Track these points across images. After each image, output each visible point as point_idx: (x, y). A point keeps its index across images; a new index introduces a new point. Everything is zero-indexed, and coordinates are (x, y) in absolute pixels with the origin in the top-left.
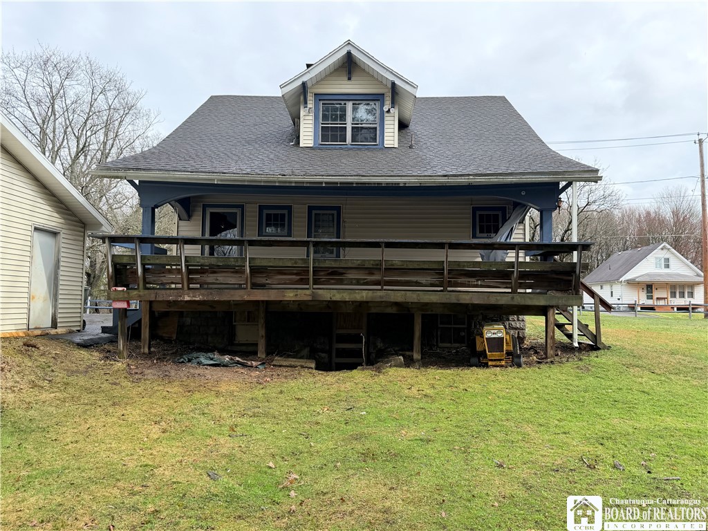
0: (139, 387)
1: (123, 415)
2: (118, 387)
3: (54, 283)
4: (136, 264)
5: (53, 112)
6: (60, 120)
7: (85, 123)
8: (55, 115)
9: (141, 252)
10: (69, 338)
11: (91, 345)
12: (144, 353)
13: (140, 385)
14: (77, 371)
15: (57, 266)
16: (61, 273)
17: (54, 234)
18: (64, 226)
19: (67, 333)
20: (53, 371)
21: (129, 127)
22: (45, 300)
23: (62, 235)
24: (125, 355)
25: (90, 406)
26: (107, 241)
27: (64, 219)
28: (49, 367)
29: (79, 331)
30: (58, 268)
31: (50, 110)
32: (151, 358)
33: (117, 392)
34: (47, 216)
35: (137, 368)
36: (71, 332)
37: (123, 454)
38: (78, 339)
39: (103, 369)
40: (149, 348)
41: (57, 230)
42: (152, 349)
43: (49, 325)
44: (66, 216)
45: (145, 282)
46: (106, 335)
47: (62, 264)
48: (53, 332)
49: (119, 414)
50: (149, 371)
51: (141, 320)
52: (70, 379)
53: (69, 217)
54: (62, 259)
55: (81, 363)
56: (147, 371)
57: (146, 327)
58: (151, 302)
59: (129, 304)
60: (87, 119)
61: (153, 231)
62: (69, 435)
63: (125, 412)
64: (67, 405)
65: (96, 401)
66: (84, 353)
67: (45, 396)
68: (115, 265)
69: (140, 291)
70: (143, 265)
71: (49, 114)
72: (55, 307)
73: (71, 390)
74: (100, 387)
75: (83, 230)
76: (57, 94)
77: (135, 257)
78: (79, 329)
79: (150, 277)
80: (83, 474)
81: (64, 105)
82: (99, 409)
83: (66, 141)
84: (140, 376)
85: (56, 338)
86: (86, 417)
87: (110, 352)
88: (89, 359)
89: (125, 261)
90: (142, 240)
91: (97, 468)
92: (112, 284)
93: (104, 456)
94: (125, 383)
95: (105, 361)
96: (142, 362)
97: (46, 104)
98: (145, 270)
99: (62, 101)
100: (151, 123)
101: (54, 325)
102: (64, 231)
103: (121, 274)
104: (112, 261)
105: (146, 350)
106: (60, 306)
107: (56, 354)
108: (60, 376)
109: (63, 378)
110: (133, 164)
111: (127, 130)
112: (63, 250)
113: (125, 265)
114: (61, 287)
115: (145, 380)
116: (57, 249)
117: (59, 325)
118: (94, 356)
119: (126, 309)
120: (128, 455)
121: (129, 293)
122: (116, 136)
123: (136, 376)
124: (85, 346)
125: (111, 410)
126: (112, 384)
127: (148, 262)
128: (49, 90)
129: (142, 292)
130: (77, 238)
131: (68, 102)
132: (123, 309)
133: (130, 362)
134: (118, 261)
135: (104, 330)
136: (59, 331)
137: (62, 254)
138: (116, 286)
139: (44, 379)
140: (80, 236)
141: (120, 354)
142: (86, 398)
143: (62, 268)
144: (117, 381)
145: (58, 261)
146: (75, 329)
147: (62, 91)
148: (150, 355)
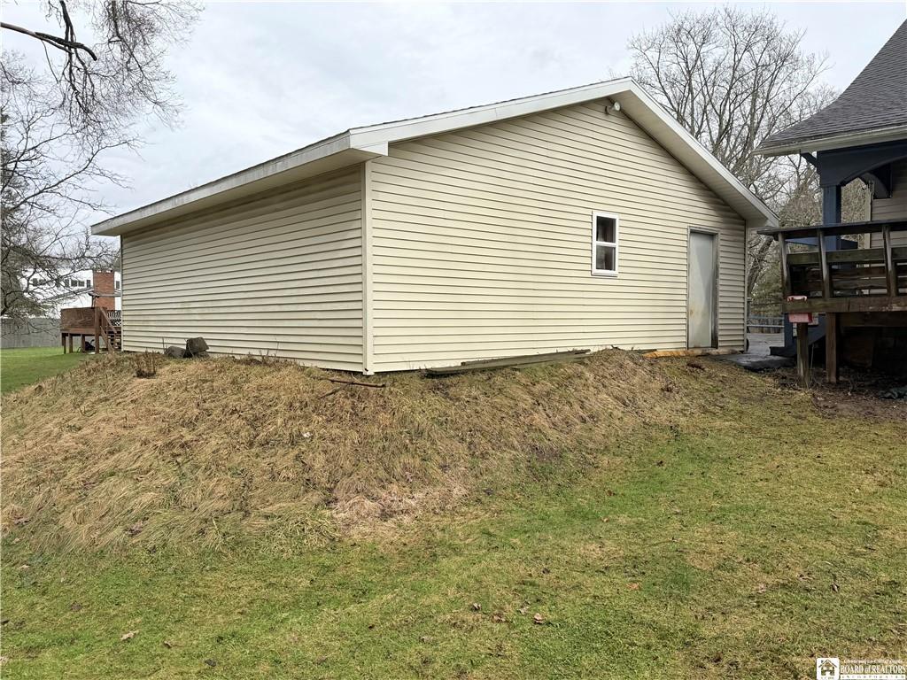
0: (834, 425)
1: (819, 457)
2: (805, 422)
3: (713, 295)
4: (819, 265)
5: (691, 91)
6: (697, 99)
7: (729, 93)
8: (692, 93)
9: (826, 246)
10: (734, 360)
11: (761, 369)
12: (830, 383)
13: (834, 421)
14: (750, 399)
15: (716, 275)
16: (721, 282)
17: (711, 236)
18: (723, 226)
19: (729, 354)
20: (722, 396)
21: (784, 85)
22: (704, 315)
23: (720, 237)
24: (807, 382)
25: (773, 441)
26: (780, 237)
27: (722, 216)
28: (718, 391)
29: (742, 352)
30: (717, 277)
31: (687, 90)
32: (841, 389)
33: (805, 428)
34: (702, 215)
35: (826, 400)
36: (734, 353)
37: (830, 504)
38: (744, 361)
39: (781, 399)
40: (837, 377)
41: (714, 230)
42: (841, 378)
43: (710, 344)
44: (724, 213)
45: (833, 289)
46: (777, 358)
47: (721, 271)
48: (714, 351)
49: (814, 454)
50: (844, 406)
51: (824, 338)
52: (744, 407)
53: (729, 214)
54: (721, 266)
55: (754, 389)
56: (840, 406)
57: (832, 348)
58: (838, 315)
59: (810, 318)
60: (731, 88)
61: (838, 218)
62: (755, 470)
63: (821, 453)
64: (746, 436)
65: (779, 435)
66: (754, 377)
67: (718, 423)
68: (791, 267)
69: (825, 301)
70: (829, 265)
71: (686, 94)
72: (715, 324)
73: (747, 420)
74: (782, 420)
75: (743, 227)
76: (693, 67)
77: (818, 256)
78: (742, 349)
79: (838, 282)
80: (784, 518)
81: (703, 79)
82: (786, 446)
83: (705, 123)
84: (832, 411)
85: (718, 358)
86: (772, 453)
87: (785, 378)
88: (762, 386)
89: (804, 261)
90: (827, 231)
91: (800, 514)
92: (788, 292)
93: (805, 502)
94: (813, 418)
95: (783, 389)
96: (832, 394)
97: (682, 83)
98: (831, 272)
99: (699, 75)
100: (815, 72)
101: (715, 343)
102: (722, 231)
103: (799, 277)
104: (787, 263)
105: (834, 379)
106: (720, 322)
107: (723, 377)
108: (731, 403)
109: (736, 405)
110: (809, 131)
111: (781, 90)
112: (721, 254)
113: (803, 267)
114: (720, 299)
115: (840, 416)
116: (715, 253)
117: (720, 344)
118: (767, 383)
119: (806, 324)
120: (836, 506)
121: (810, 303)
122: (767, 101)
123: (827, 411)
124: (753, 369)
125: (801, 448)
126: (796, 417)
127: (836, 260)
128: (683, 65)
129: (829, 302)
130: (738, 238)
131: (707, 73)
132: (803, 323)
133: (816, 392)
134: (795, 262)
135: (774, 351)
136: (721, 351)
137: (721, 260)
138: (793, 294)
139: (715, 405)
140: (740, 235)
141: (800, 381)
142: (768, 431)
143: (721, 277)
144: (803, 415)
145: (717, 268)
146: (738, 349)
147: (699, 63)
148: (839, 386)
